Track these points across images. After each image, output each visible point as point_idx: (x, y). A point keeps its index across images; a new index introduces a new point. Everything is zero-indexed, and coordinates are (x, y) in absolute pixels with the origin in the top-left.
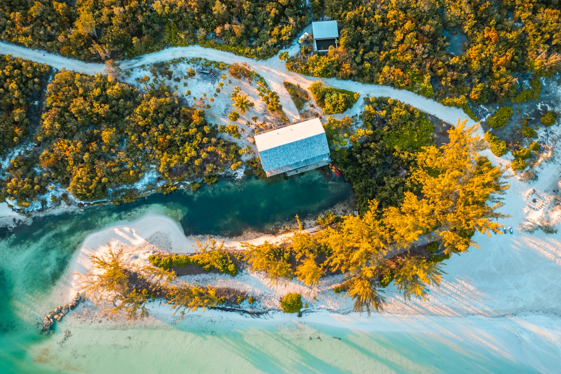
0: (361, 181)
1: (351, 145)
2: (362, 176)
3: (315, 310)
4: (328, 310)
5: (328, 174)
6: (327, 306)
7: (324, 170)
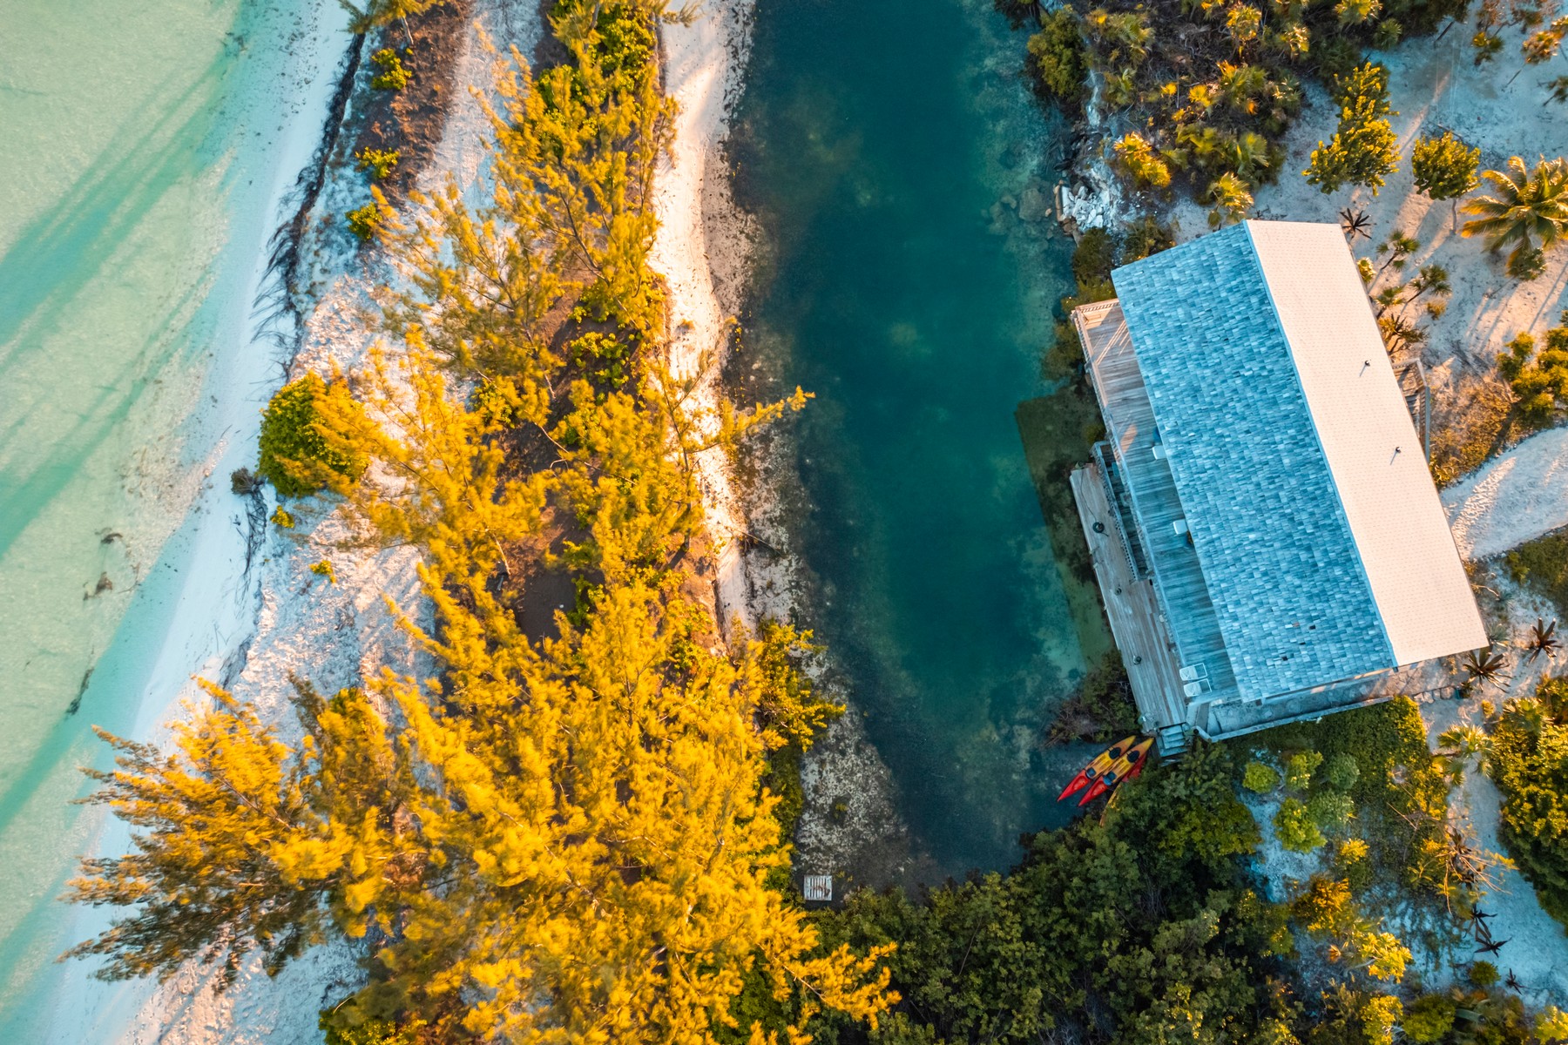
0: (1028, 935)
1: (1276, 891)
2: (1064, 948)
3: (255, 572)
4: (245, 646)
5: (1084, 725)
6: (268, 643)
7: (1105, 699)
